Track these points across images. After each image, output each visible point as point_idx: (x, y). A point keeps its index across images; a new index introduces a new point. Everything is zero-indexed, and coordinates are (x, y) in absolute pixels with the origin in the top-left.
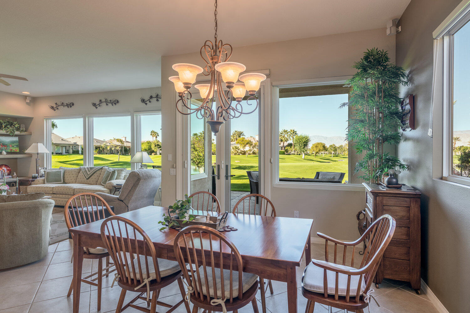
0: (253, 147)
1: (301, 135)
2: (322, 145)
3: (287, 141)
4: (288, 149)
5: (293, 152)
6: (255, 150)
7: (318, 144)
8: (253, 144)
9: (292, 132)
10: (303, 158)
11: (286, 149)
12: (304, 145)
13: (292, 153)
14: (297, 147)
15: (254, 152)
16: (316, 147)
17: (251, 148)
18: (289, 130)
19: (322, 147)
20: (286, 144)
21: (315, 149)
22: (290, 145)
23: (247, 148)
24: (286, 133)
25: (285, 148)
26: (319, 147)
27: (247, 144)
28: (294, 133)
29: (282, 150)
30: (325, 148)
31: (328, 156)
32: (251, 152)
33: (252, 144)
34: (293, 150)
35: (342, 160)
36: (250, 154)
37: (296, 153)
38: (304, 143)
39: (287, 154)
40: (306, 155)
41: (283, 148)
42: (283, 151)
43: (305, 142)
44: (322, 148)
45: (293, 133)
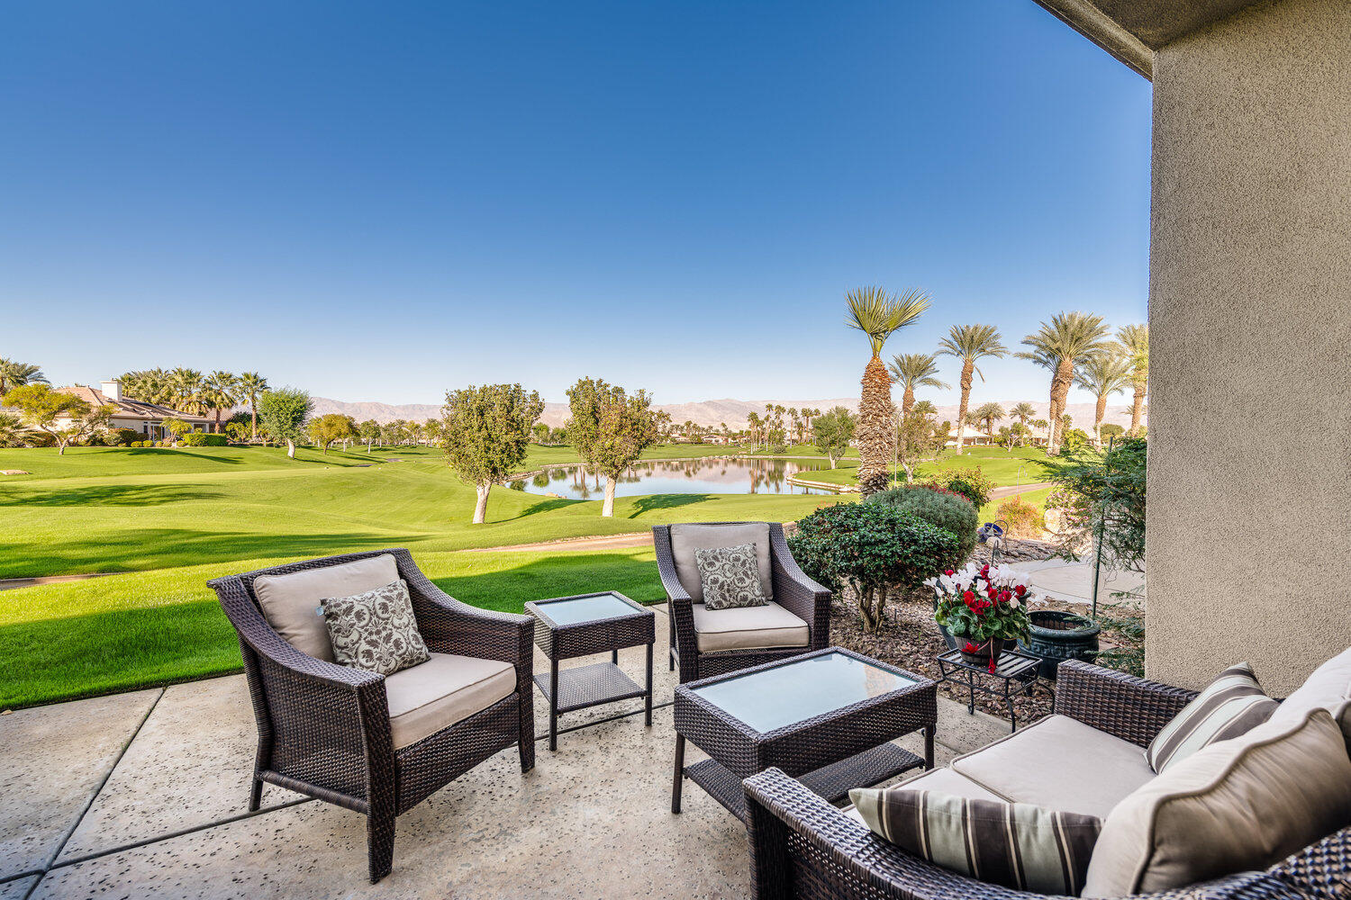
0: (91, 421)
1: (283, 392)
2: (345, 423)
3: (230, 407)
4: (237, 429)
5: (254, 440)
6: (99, 431)
7: (335, 417)
8: (94, 410)
9: (250, 382)
10: (290, 454)
11: (228, 429)
12: (294, 419)
13: (250, 442)
14: (271, 426)
15: (99, 437)
16: (330, 425)
17: (85, 423)
18: (238, 374)
19: (346, 427)
20: (226, 414)
21: (325, 430)
22: (243, 418)
23: (63, 424)
24: (228, 383)
25: (223, 428)
26: (339, 426)
27: (63, 408)
28: (257, 383)
29: (213, 431)
30: (353, 430)
31: (358, 450)
32: (84, 438)
33: (88, 411)
34: (254, 432)
35: (396, 460)
36: (75, 444)
37: (265, 443)
38: (293, 413)
39: (232, 445)
40: (300, 446)
41: (217, 428)
42: (217, 434)
43: (296, 412)
44: (345, 429)
45: (255, 383)
